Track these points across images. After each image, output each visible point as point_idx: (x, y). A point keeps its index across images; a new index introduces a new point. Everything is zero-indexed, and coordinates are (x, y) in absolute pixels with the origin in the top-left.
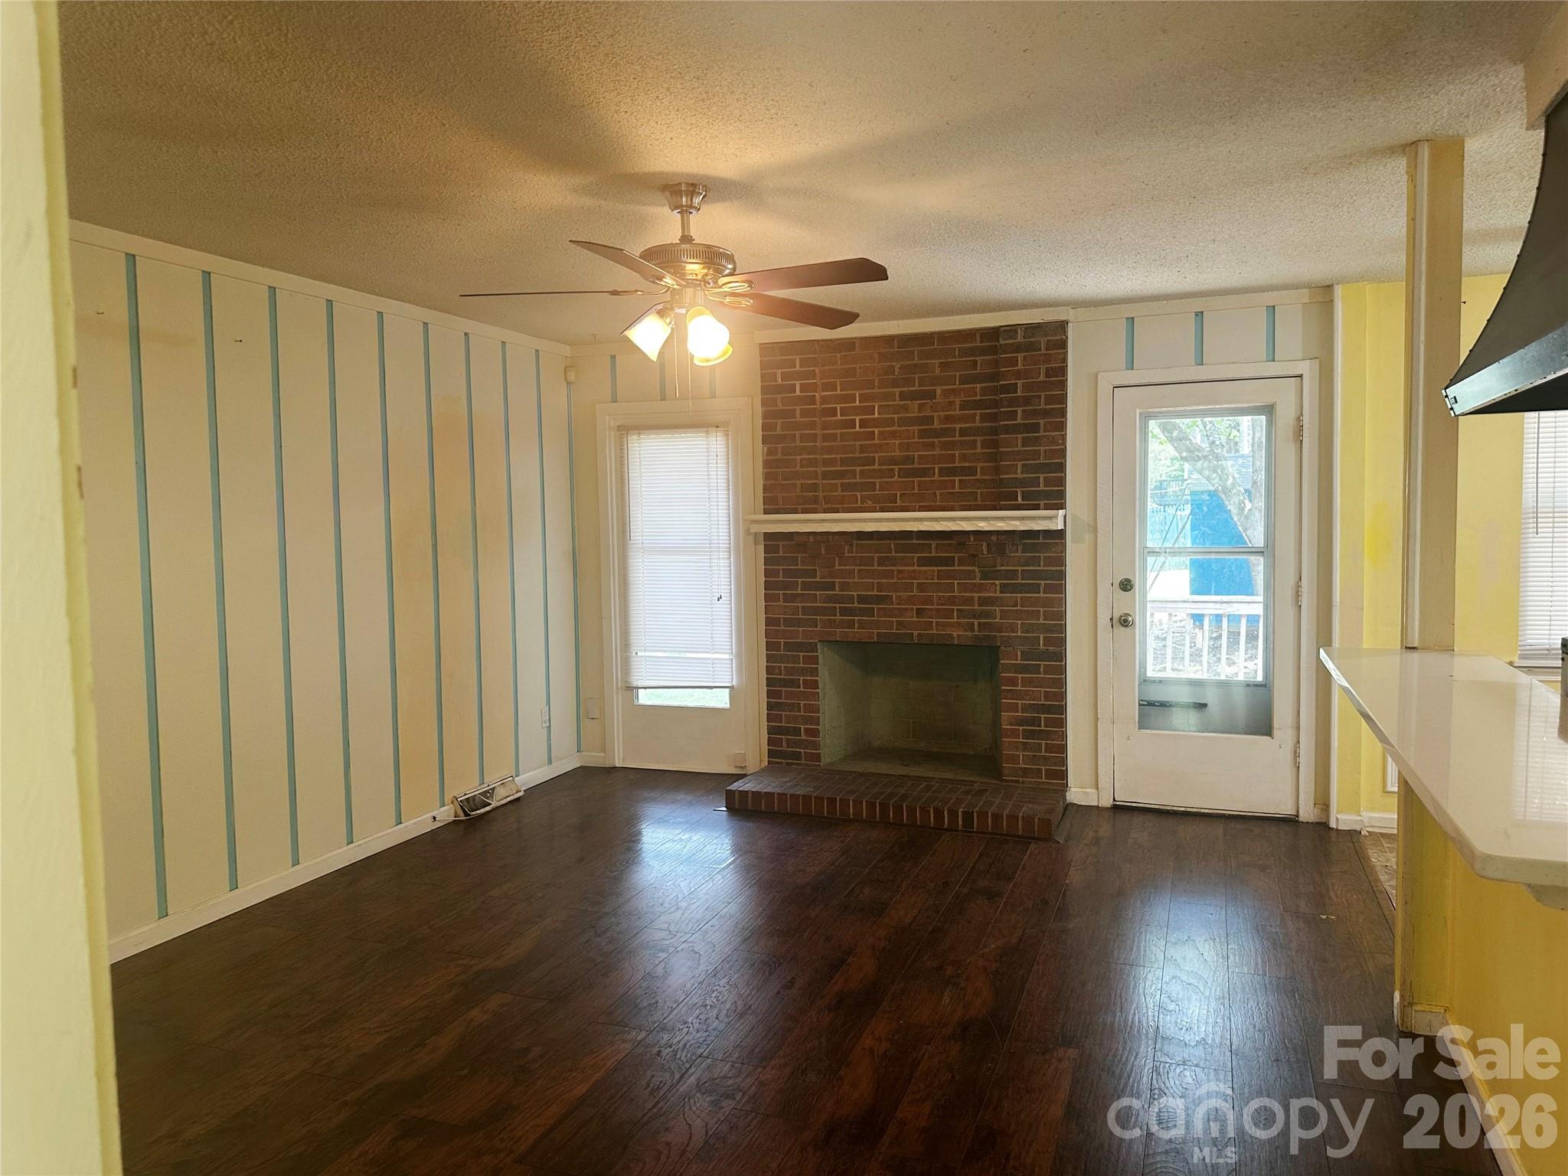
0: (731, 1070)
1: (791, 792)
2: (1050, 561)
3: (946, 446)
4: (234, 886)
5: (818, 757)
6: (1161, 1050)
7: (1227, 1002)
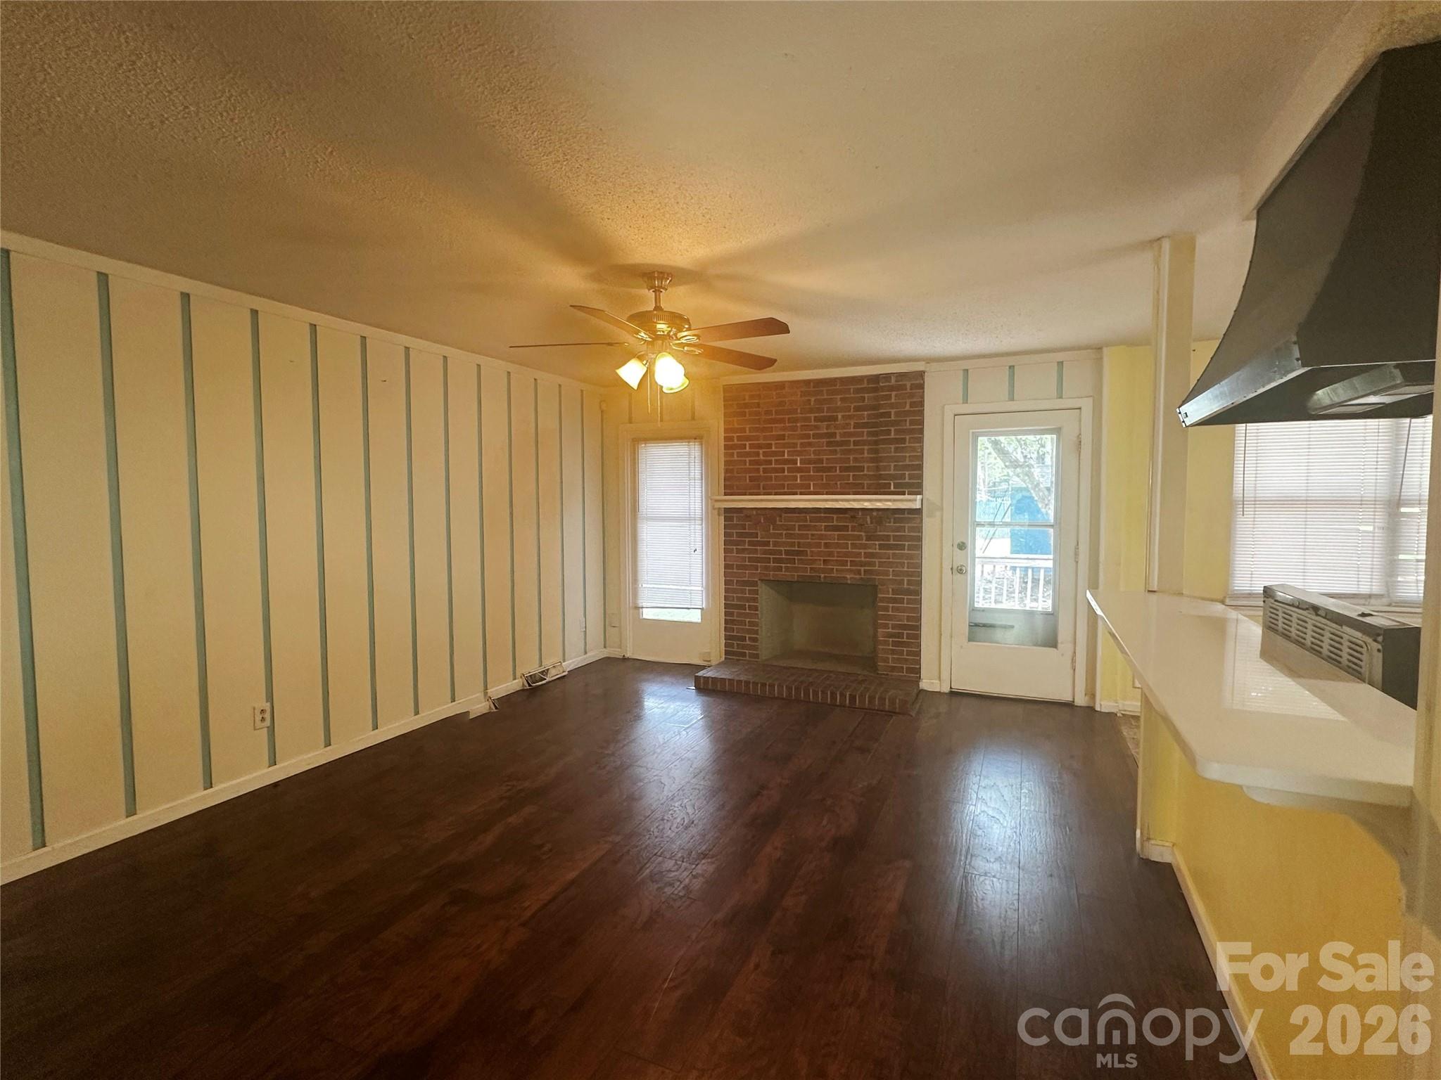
0: (674, 865)
1: (737, 678)
2: (912, 529)
3: (843, 452)
4: (375, 727)
5: (757, 656)
6: (970, 864)
7: (1018, 831)
